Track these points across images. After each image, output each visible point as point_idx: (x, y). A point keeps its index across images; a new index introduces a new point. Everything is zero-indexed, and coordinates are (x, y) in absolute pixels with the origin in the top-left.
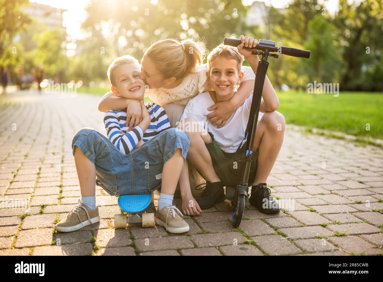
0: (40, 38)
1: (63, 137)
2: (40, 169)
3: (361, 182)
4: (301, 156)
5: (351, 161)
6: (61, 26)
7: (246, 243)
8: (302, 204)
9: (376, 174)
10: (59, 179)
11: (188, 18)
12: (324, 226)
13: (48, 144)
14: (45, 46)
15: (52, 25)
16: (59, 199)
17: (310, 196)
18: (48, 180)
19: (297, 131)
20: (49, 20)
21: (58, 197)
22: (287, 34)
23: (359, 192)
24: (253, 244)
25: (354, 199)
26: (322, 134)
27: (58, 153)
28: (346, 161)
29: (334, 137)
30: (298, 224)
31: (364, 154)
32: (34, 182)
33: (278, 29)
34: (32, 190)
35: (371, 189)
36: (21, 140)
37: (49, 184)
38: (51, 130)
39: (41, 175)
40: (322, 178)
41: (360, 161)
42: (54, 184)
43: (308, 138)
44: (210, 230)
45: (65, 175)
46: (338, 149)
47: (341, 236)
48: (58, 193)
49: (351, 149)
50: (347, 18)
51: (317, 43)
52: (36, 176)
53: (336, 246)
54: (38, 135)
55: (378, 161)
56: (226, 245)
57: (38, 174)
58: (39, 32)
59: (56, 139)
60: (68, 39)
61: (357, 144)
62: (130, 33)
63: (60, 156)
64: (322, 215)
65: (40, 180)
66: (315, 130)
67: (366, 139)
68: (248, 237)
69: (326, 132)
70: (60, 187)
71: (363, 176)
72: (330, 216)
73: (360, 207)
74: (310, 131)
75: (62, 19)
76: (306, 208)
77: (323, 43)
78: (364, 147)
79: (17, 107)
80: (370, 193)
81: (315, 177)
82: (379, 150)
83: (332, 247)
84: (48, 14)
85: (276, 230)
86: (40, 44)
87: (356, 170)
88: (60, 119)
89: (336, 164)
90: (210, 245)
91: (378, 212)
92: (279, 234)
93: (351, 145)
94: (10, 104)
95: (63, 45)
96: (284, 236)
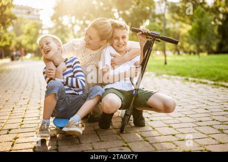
0: (25, 27)
1: (32, 89)
2: (13, 108)
3: (206, 109)
4: (175, 95)
5: (206, 97)
6: (39, 19)
7: (124, 146)
8: (165, 123)
9: (217, 104)
10: (24, 114)
11: (118, 11)
12: (173, 135)
13: (22, 93)
14: (29, 32)
15: (33, 19)
16: (20, 125)
17: (172, 118)
18: (17, 114)
19: (180, 80)
20: (31, 16)
21: (20, 124)
22: (182, 18)
23: (203, 115)
24: (128, 146)
25: (198, 119)
26: (194, 81)
27: (27, 99)
28: (202, 97)
29: (201, 83)
30: (159, 135)
31: (215, 92)
32: (8, 116)
33: (176, 16)
34: (6, 121)
35: (211, 113)
36: (6, 91)
37: (16, 117)
38: (27, 85)
39: (13, 112)
40: (183, 108)
41: (211, 96)
42: (20, 117)
43: (184, 84)
44: (105, 140)
45: (27, 112)
46: (200, 90)
47: (182, 140)
48: (21, 122)
49: (209, 90)
50: (220, 6)
51: (200, 23)
52: (10, 112)
53: (177, 146)
54: (17, 88)
55: (222, 96)
56: (111, 148)
57: (12, 111)
58: (25, 24)
59: (28, 90)
60: (43, 27)
61: (214, 86)
62: (82, 22)
63: (28, 100)
64: (175, 129)
65: (12, 115)
66: (190, 79)
67: (220, 83)
68: (126, 143)
69: (197, 80)
70: (23, 118)
71: (209, 105)
72: (179, 130)
73: (200, 124)
74: (187, 80)
75: (39, 15)
76: (167, 125)
77: (203, 24)
78: (218, 88)
79: (9, 71)
80: (209, 115)
81: (180, 107)
82: (226, 90)
83: (174, 146)
84: (29, 13)
85: (144, 138)
86: (25, 31)
87: (206, 102)
88: (34, 78)
89: (195, 99)
90: (102, 148)
91: (210, 126)
92: (145, 140)
93: (210, 87)
94: (5, 70)
95: (40, 31)
96: (148, 141)
